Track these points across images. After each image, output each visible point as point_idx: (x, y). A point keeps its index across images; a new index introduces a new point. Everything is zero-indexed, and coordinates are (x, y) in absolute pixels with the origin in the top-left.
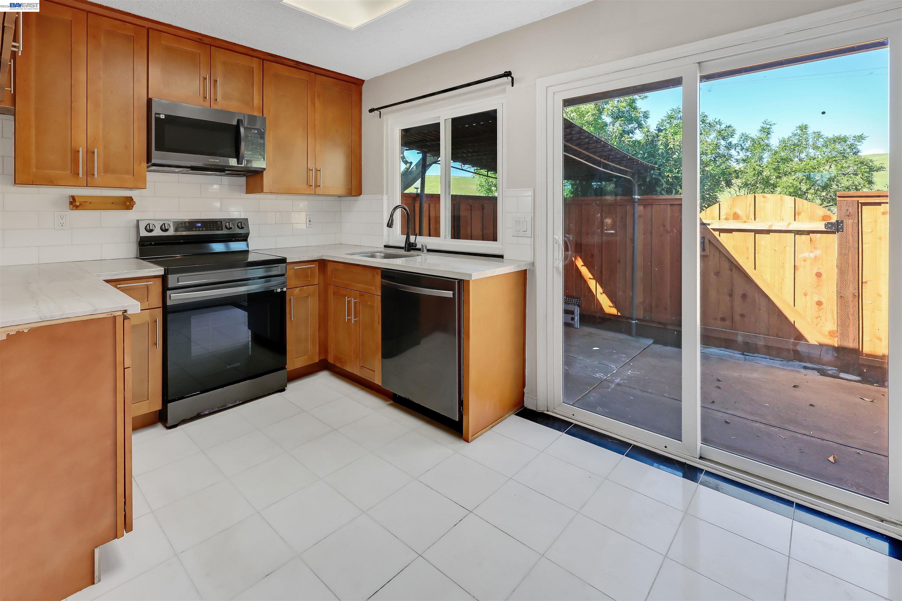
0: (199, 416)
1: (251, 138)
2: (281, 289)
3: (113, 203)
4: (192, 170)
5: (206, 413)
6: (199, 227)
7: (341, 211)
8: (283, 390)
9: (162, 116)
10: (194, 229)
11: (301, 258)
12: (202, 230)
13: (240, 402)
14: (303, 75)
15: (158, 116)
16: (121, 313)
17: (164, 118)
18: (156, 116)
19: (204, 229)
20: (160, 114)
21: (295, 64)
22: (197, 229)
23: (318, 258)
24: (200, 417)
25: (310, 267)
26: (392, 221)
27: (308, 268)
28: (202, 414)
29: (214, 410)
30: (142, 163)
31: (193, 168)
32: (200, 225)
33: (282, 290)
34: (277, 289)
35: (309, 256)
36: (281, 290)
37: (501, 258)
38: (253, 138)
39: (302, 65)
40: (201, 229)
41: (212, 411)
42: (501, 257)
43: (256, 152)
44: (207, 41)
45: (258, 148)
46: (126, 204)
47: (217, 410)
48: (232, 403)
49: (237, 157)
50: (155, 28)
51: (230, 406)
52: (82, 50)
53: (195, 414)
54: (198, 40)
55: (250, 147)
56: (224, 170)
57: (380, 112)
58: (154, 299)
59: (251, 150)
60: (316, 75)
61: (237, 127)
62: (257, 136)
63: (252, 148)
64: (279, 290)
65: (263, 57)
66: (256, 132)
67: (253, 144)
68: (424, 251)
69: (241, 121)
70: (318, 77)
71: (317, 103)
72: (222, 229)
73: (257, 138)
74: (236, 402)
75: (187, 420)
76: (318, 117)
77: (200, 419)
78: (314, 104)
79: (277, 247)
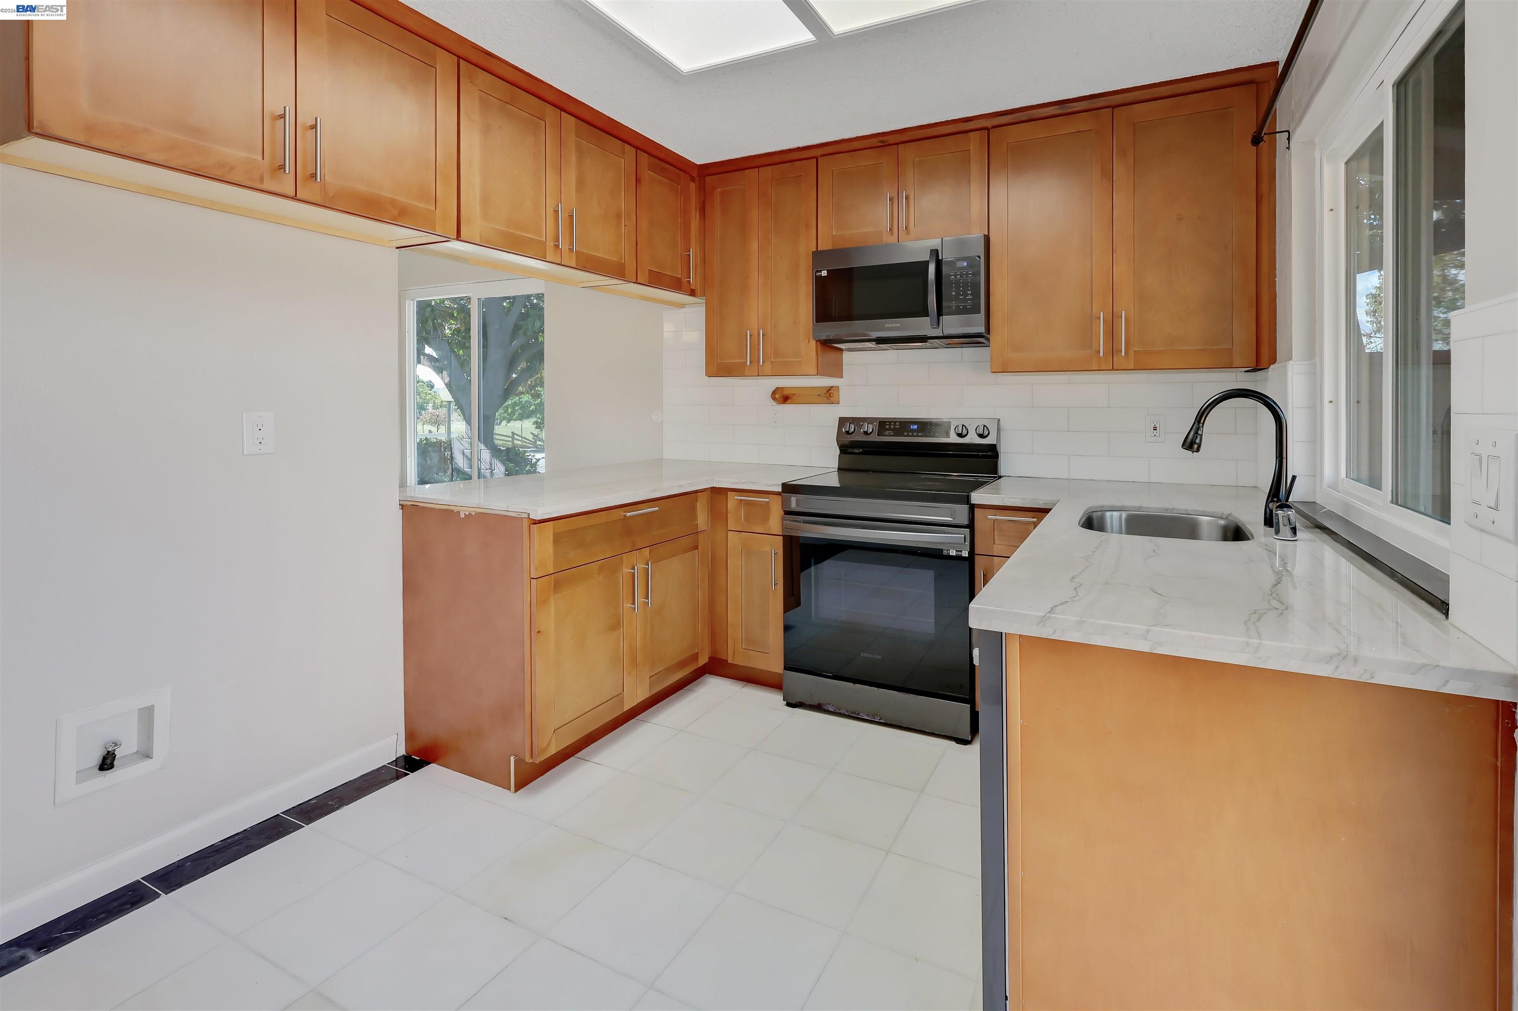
0: (818, 708)
1: (956, 278)
2: (957, 551)
3: (819, 395)
4: (877, 344)
6: (913, 431)
8: (964, 742)
10: (906, 433)
11: (1006, 499)
12: (917, 436)
13: (881, 721)
14: (1081, 123)
15: (819, 274)
16: (526, 516)
17: (826, 275)
18: (817, 274)
19: (920, 434)
20: (821, 271)
21: (1059, 109)
22: (910, 434)
23: (1046, 505)
24: (821, 711)
26: (1196, 434)
27: (1029, 523)
28: (825, 707)
29: (842, 712)
30: (810, 341)
32: (915, 427)
33: (960, 553)
34: (949, 550)
35: (1024, 498)
36: (958, 553)
37: (1444, 614)
38: (958, 277)
40: (915, 434)
41: (838, 711)
42: (1445, 610)
43: (965, 300)
44: (892, 139)
45: (969, 292)
46: (829, 395)
47: (845, 713)
48: (868, 715)
49: (926, 314)
50: (825, 153)
51: (866, 717)
52: (754, 214)
53: (815, 702)
54: (880, 144)
55: (954, 293)
56: (923, 339)
57: (1288, 132)
58: (775, 522)
59: (956, 298)
60: (1115, 109)
61: (926, 264)
62: (967, 272)
63: (958, 294)
64: (953, 553)
65: (989, 123)
66: (965, 264)
67: (958, 287)
68: (1279, 531)
69: (935, 253)
70: (1121, 113)
71: (1119, 169)
72: (947, 435)
73: (967, 274)
74: (873, 716)
75: (806, 704)
76: (1120, 199)
77: (824, 713)
78: (1108, 175)
79: (1071, 478)
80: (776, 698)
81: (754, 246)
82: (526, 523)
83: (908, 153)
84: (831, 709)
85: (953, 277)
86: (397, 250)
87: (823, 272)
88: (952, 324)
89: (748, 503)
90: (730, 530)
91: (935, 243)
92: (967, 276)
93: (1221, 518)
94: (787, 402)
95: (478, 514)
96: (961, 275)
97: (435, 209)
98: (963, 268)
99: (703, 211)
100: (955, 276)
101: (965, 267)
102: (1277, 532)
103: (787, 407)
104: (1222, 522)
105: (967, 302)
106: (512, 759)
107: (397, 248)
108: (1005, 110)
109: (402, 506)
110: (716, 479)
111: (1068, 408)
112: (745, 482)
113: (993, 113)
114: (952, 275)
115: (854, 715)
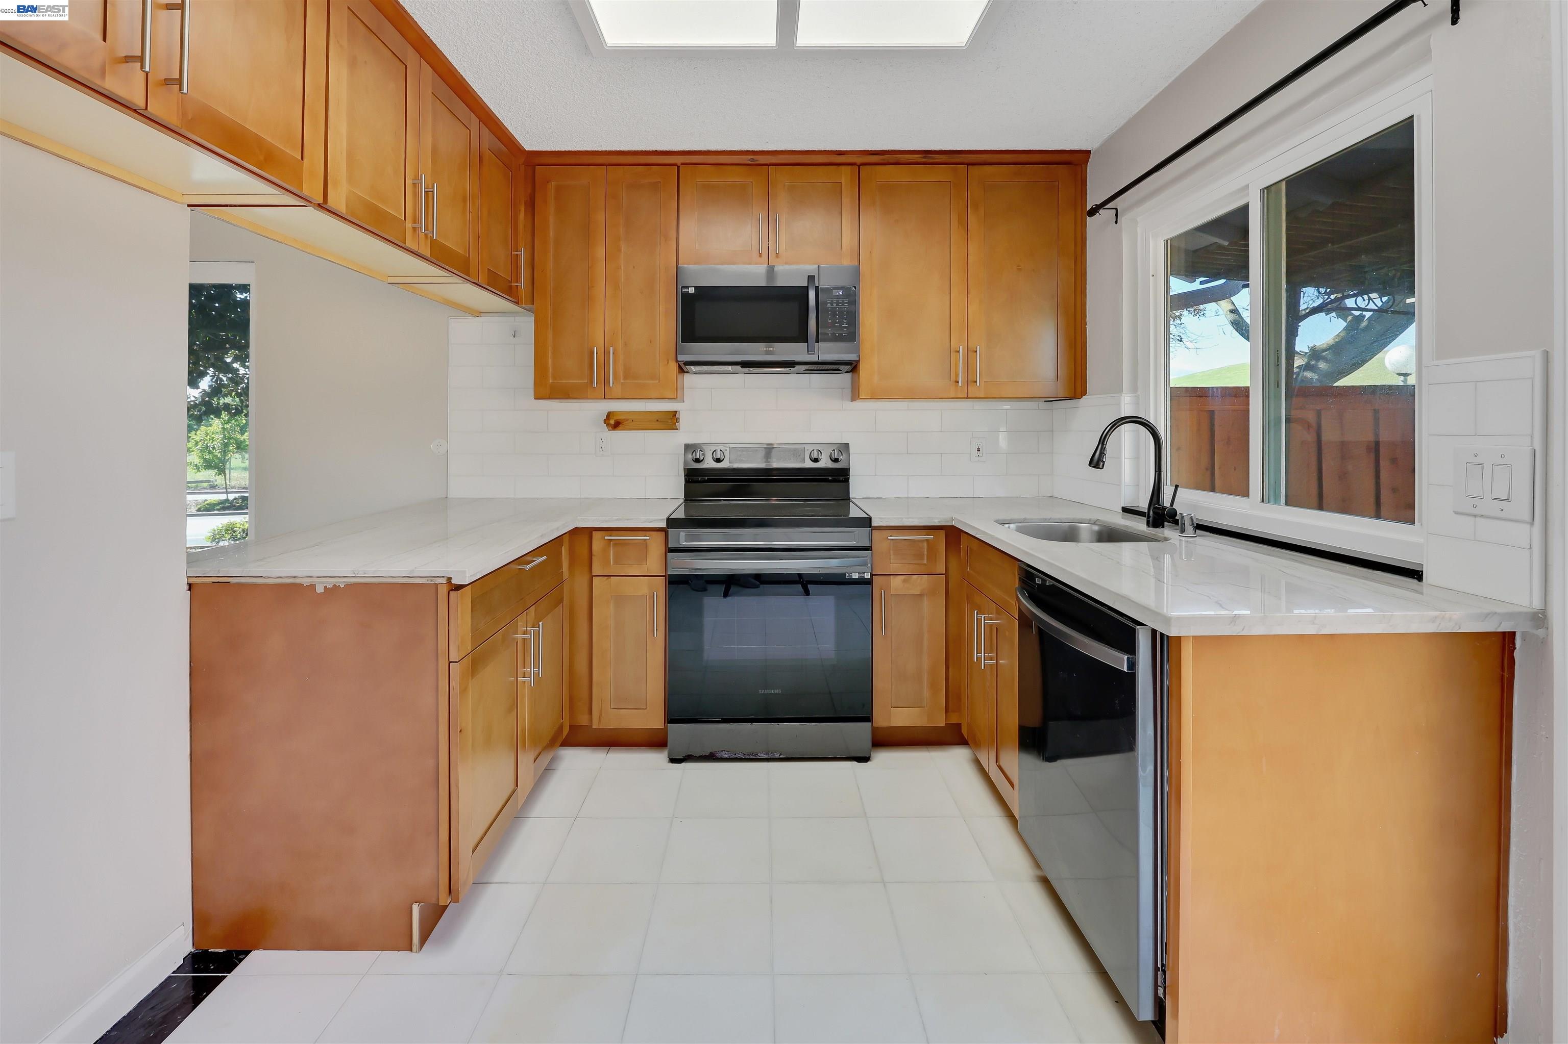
0: (711, 757)
1: (832, 305)
2: (859, 573)
3: (658, 421)
4: (742, 367)
5: (724, 756)
7: (1053, 431)
8: (865, 759)
9: (692, 290)
11: (904, 519)
13: (781, 757)
14: (941, 174)
16: (444, 581)
20: (688, 287)
21: (924, 157)
23: (941, 522)
24: (714, 759)
25: (927, 540)
26: (1102, 454)
27: (922, 541)
28: (719, 755)
29: (738, 756)
30: (669, 362)
31: (745, 364)
33: (863, 575)
34: (852, 573)
35: (921, 518)
36: (860, 575)
37: (1413, 578)
38: (835, 305)
39: (937, 156)
41: (734, 756)
42: (1416, 574)
43: (841, 328)
44: (762, 159)
45: (845, 321)
46: (670, 421)
47: (741, 756)
48: (767, 754)
49: (805, 340)
50: (688, 161)
51: (765, 757)
52: (600, 217)
53: (707, 752)
54: (750, 162)
55: (830, 321)
56: (790, 364)
57: (1116, 209)
58: (654, 562)
59: (832, 325)
60: (969, 166)
61: (805, 290)
62: (843, 301)
63: (834, 322)
64: (855, 576)
65: (859, 160)
66: (841, 293)
67: (834, 315)
68: (1184, 530)
69: (811, 278)
70: (974, 170)
71: (972, 220)
72: (803, 461)
73: (843, 303)
74: (773, 753)
75: (696, 757)
76: (973, 248)
77: (715, 762)
78: (964, 224)
79: (910, 496)
80: (659, 758)
81: (600, 252)
82: (443, 591)
83: (781, 177)
84: (725, 756)
85: (829, 305)
86: (189, 208)
87: (690, 288)
88: (829, 351)
89: (618, 543)
90: (595, 576)
91: (812, 269)
92: (843, 305)
93: (1094, 524)
94: (618, 428)
95: (349, 586)
96: (838, 303)
97: (300, 159)
98: (838, 296)
99: (531, 205)
100: (832, 303)
101: (841, 296)
102: (1183, 531)
103: (618, 434)
104: (1096, 528)
105: (843, 330)
106: (416, 909)
107: (189, 206)
108: (875, 151)
109: (190, 586)
110: (579, 517)
111: (907, 432)
112: (617, 520)
113: (864, 150)
114: (829, 303)
115: (751, 757)
